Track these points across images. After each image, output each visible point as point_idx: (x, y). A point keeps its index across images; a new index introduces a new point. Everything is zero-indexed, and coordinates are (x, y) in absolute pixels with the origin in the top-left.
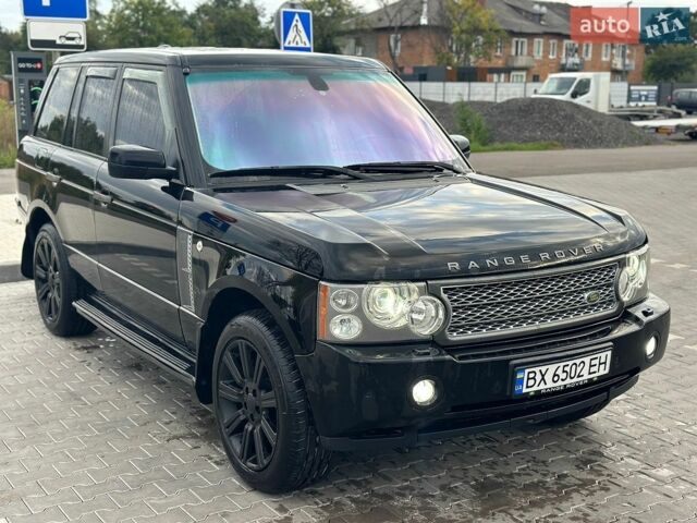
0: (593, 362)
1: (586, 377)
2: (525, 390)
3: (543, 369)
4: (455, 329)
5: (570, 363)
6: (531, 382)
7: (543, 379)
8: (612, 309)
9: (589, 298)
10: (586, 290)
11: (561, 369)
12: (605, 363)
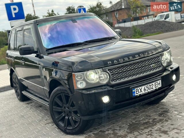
0: (156, 84)
1: (154, 88)
2: (136, 95)
3: (140, 88)
4: (113, 80)
5: (149, 85)
6: (137, 92)
7: (141, 91)
8: (161, 69)
9: (153, 66)
10: (152, 64)
11: (146, 87)
12: (160, 84)
